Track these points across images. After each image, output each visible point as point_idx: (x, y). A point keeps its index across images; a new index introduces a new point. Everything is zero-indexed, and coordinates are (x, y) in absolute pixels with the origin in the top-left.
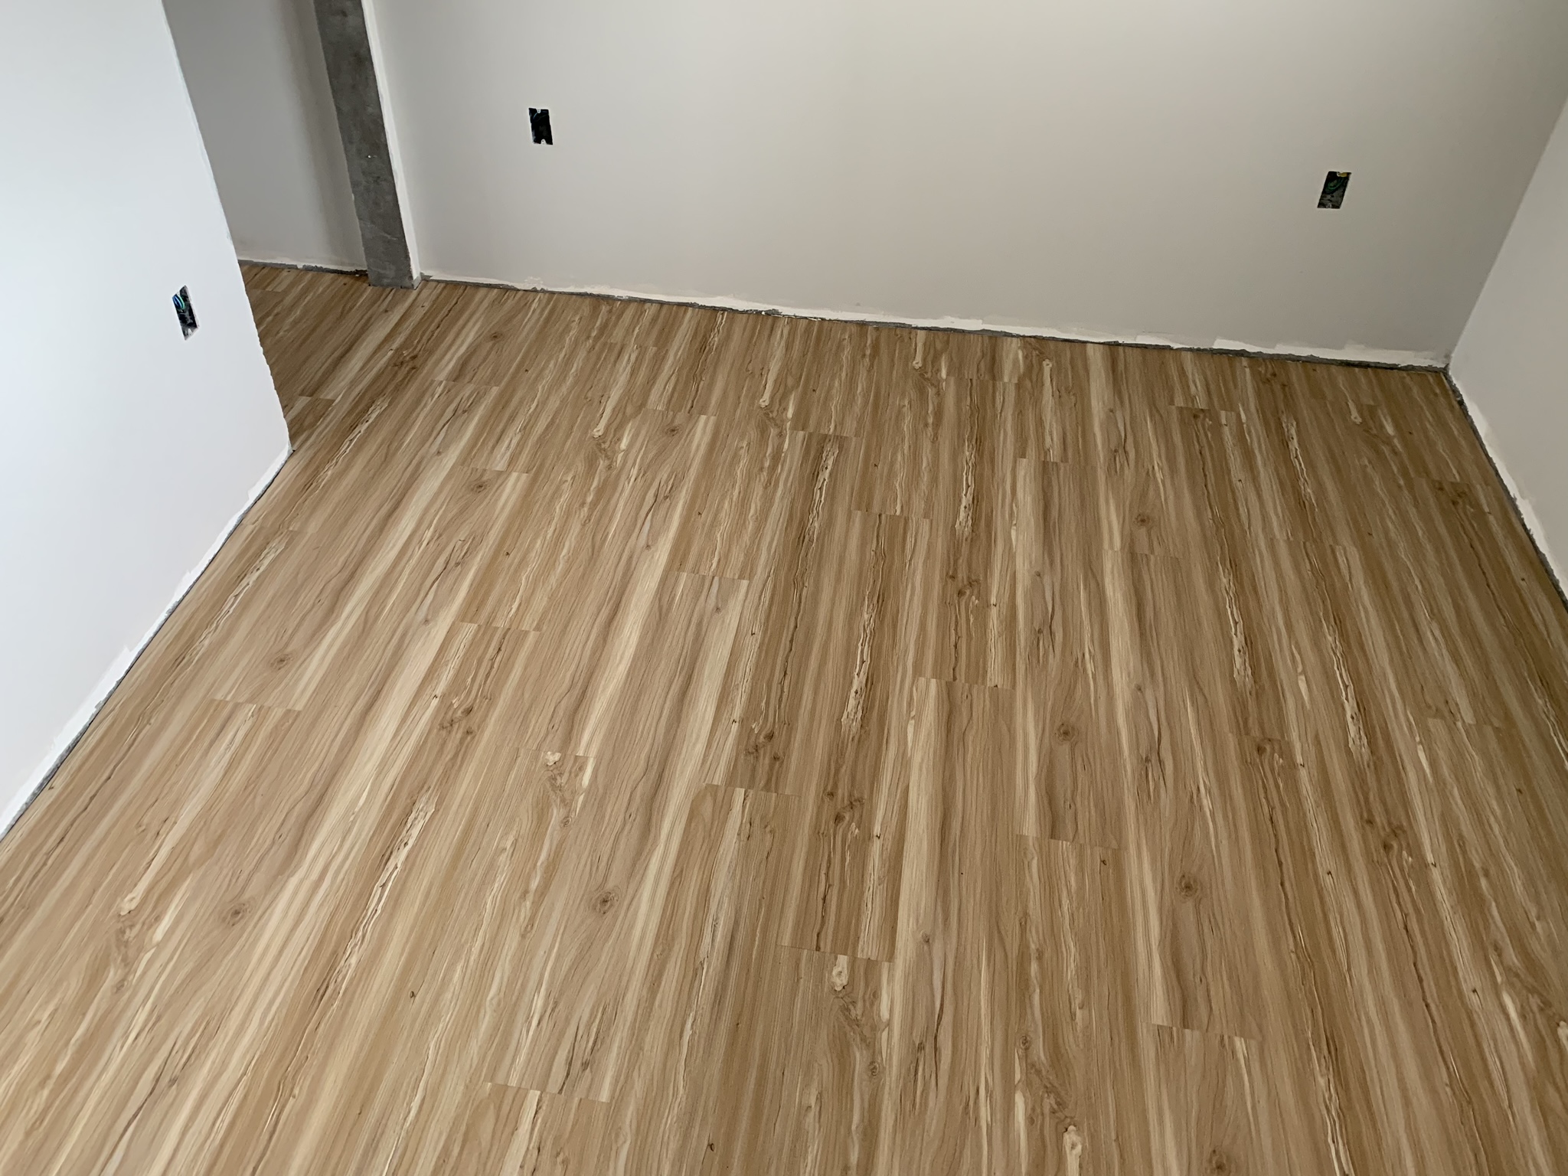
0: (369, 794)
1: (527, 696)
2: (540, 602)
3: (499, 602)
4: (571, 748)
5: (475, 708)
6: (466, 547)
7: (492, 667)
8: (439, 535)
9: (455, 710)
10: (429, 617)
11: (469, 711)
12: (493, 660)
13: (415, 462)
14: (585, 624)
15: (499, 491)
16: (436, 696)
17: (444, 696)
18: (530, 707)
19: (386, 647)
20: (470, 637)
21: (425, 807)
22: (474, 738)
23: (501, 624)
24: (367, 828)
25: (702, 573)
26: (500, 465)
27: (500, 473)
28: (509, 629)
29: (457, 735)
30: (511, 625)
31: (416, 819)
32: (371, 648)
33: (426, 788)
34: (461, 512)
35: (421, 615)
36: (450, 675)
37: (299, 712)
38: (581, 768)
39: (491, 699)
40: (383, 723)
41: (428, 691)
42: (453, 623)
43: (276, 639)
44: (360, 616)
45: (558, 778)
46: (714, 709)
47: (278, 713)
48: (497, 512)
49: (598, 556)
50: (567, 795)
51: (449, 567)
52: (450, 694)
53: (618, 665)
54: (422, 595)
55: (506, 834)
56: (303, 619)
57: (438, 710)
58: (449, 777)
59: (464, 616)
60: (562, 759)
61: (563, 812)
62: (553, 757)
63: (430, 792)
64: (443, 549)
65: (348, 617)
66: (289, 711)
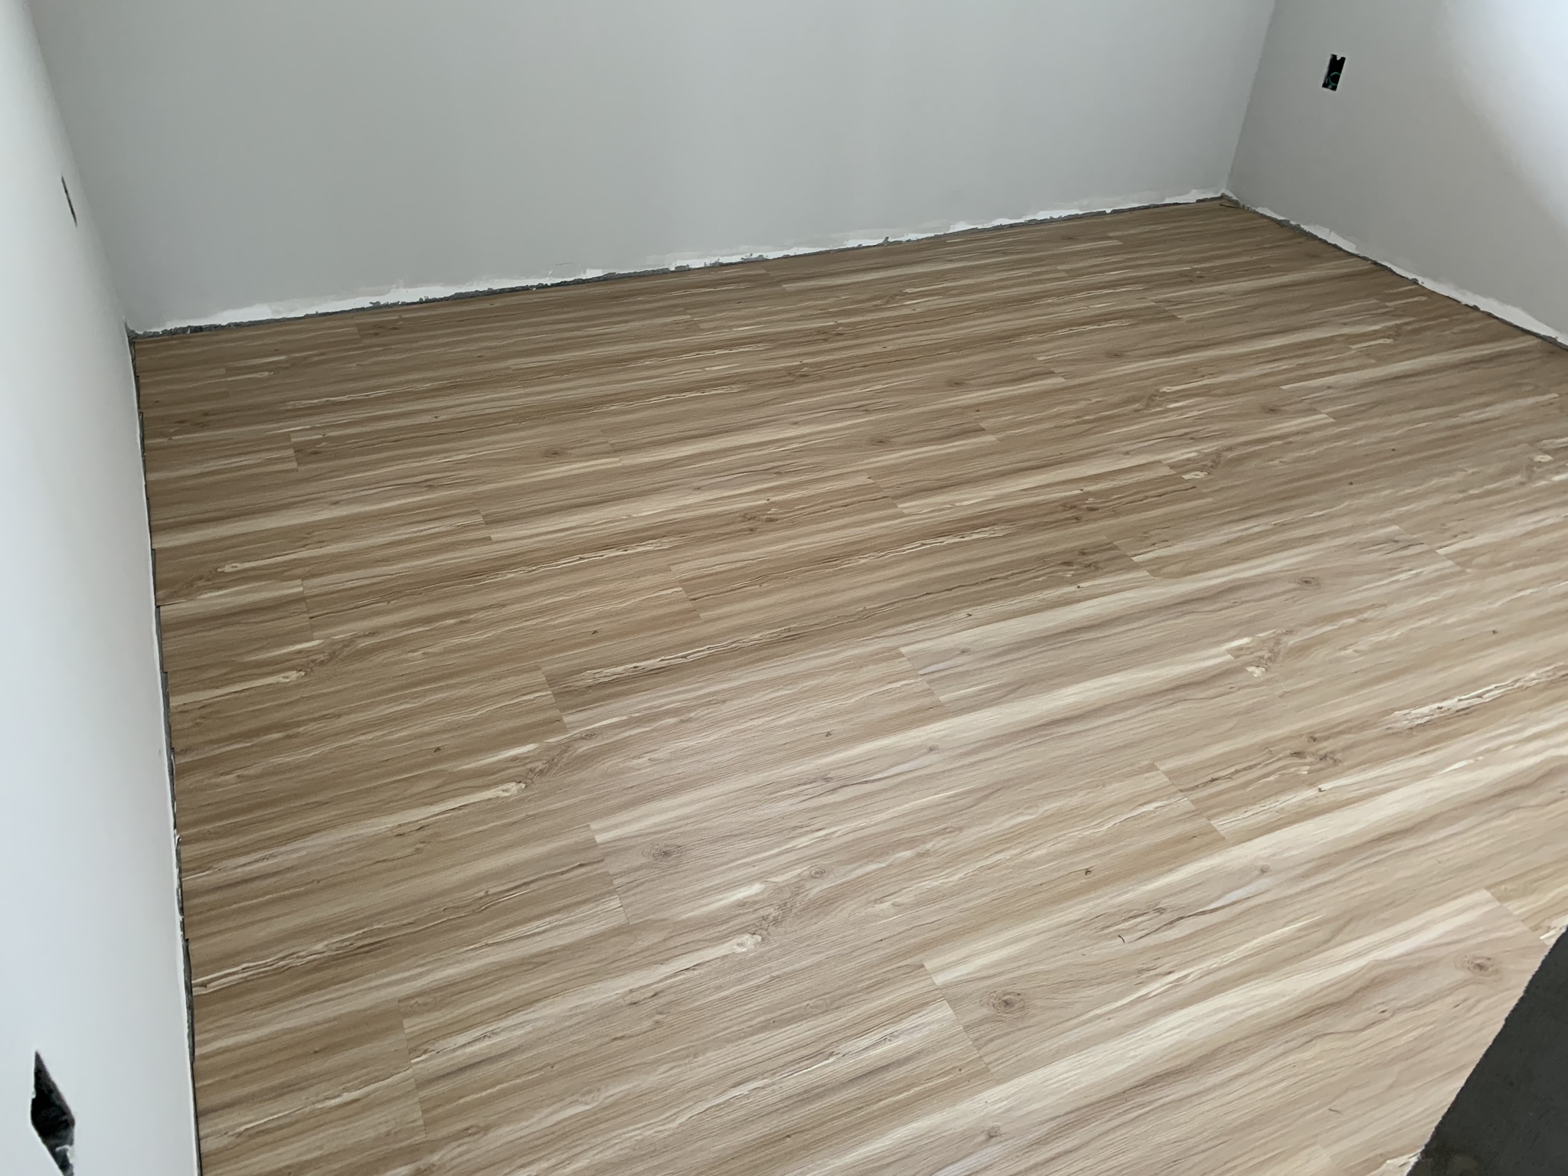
0: (1450, 764)
1: (1231, 725)
2: (1118, 790)
3: (1160, 826)
4: (1234, 665)
5: (1288, 752)
6: (1127, 924)
7: (1237, 772)
8: (1143, 974)
9: (1310, 764)
10: (1257, 873)
11: (1298, 754)
12: (1229, 777)
13: (1047, 1152)
14: (1099, 736)
15: (992, 972)
16: (1320, 790)
17: (1311, 785)
18: (1235, 715)
19: (1335, 880)
20: (1231, 816)
21: (1403, 719)
22: (1315, 732)
23: (1185, 803)
24: (1470, 742)
25: (927, 686)
26: (941, 1014)
27: (954, 1002)
28: (1181, 791)
29: (1327, 746)
30: (1175, 793)
31: (1418, 718)
32: (1356, 893)
33: (1390, 732)
34: (1078, 983)
35: (1264, 882)
36: (1288, 797)
37: (1488, 888)
38: (1240, 648)
39: (1266, 747)
40: (1395, 809)
41: (1324, 801)
42: (1234, 845)
43: (1475, 1005)
44: (1342, 944)
45: (1266, 657)
46: (1082, 603)
47: (1517, 907)
48: (1035, 940)
49: (993, 784)
50: (1271, 644)
51: (1176, 915)
52: (1303, 782)
53: (1116, 684)
54: (1238, 909)
55: (1346, 658)
56: (1421, 1004)
57: (1326, 778)
58: (1362, 724)
59: (1216, 842)
60: (1250, 664)
61: (1285, 639)
62: (1257, 672)
63: (1389, 726)
64: (1156, 947)
65: (1358, 955)
66: (1501, 899)
